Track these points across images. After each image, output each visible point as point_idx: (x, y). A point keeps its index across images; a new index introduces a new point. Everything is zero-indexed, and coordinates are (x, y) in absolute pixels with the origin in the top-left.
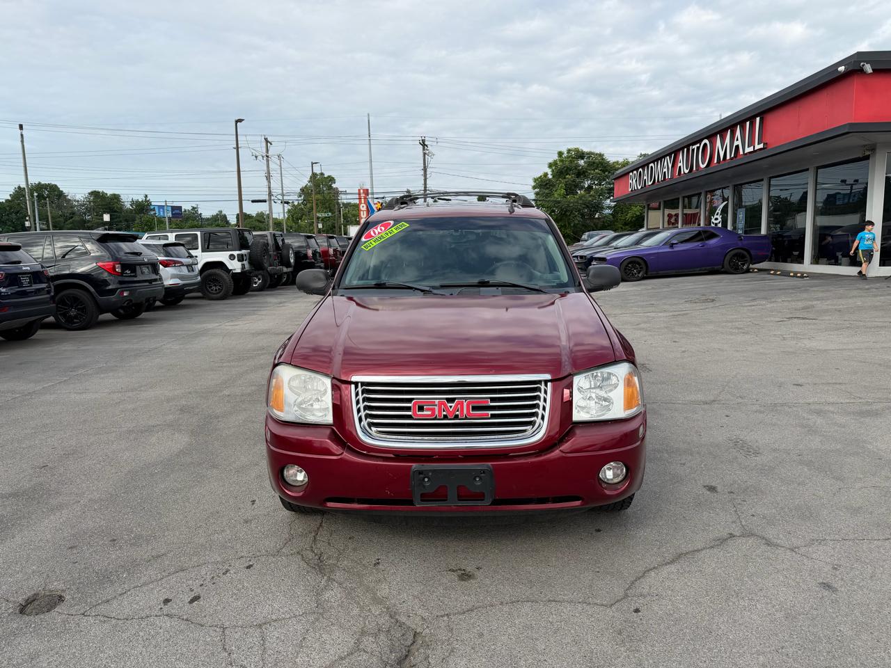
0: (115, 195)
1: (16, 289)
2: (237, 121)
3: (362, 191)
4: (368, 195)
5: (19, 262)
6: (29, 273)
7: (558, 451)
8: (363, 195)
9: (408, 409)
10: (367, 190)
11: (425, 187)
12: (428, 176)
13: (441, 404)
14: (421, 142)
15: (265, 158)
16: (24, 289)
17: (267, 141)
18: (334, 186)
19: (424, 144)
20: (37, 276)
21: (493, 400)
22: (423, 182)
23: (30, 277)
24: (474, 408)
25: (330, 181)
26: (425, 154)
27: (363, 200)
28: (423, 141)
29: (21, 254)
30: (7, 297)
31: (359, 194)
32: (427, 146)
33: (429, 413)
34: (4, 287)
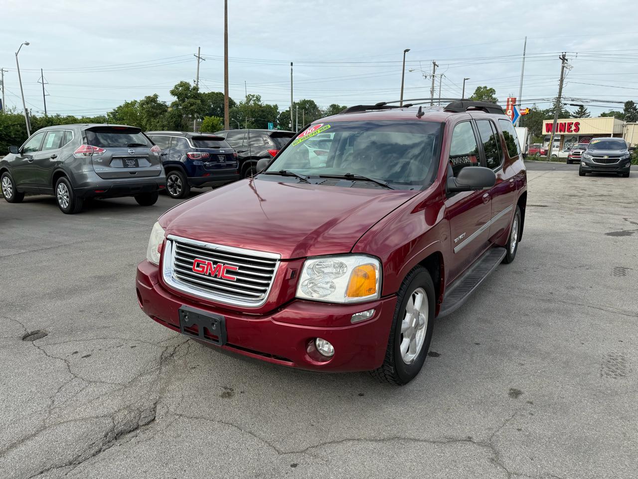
0: (344, 107)
1: (215, 163)
2: (406, 51)
3: (510, 100)
4: (515, 103)
5: (219, 148)
6: (224, 154)
7: (270, 318)
8: (511, 103)
9: (191, 263)
10: (515, 99)
11: (560, 95)
12: (563, 86)
13: (209, 264)
14: (561, 57)
15: (432, 78)
16: (219, 164)
17: (435, 64)
18: (494, 96)
19: (564, 59)
20: (229, 156)
21: (241, 268)
22: (558, 91)
23: (224, 157)
24: (228, 272)
25: (492, 92)
26: (563, 67)
27: (510, 106)
28: (564, 56)
29: (221, 143)
30: (209, 168)
31: (508, 101)
32: (567, 60)
33: (201, 269)
34: (208, 162)
